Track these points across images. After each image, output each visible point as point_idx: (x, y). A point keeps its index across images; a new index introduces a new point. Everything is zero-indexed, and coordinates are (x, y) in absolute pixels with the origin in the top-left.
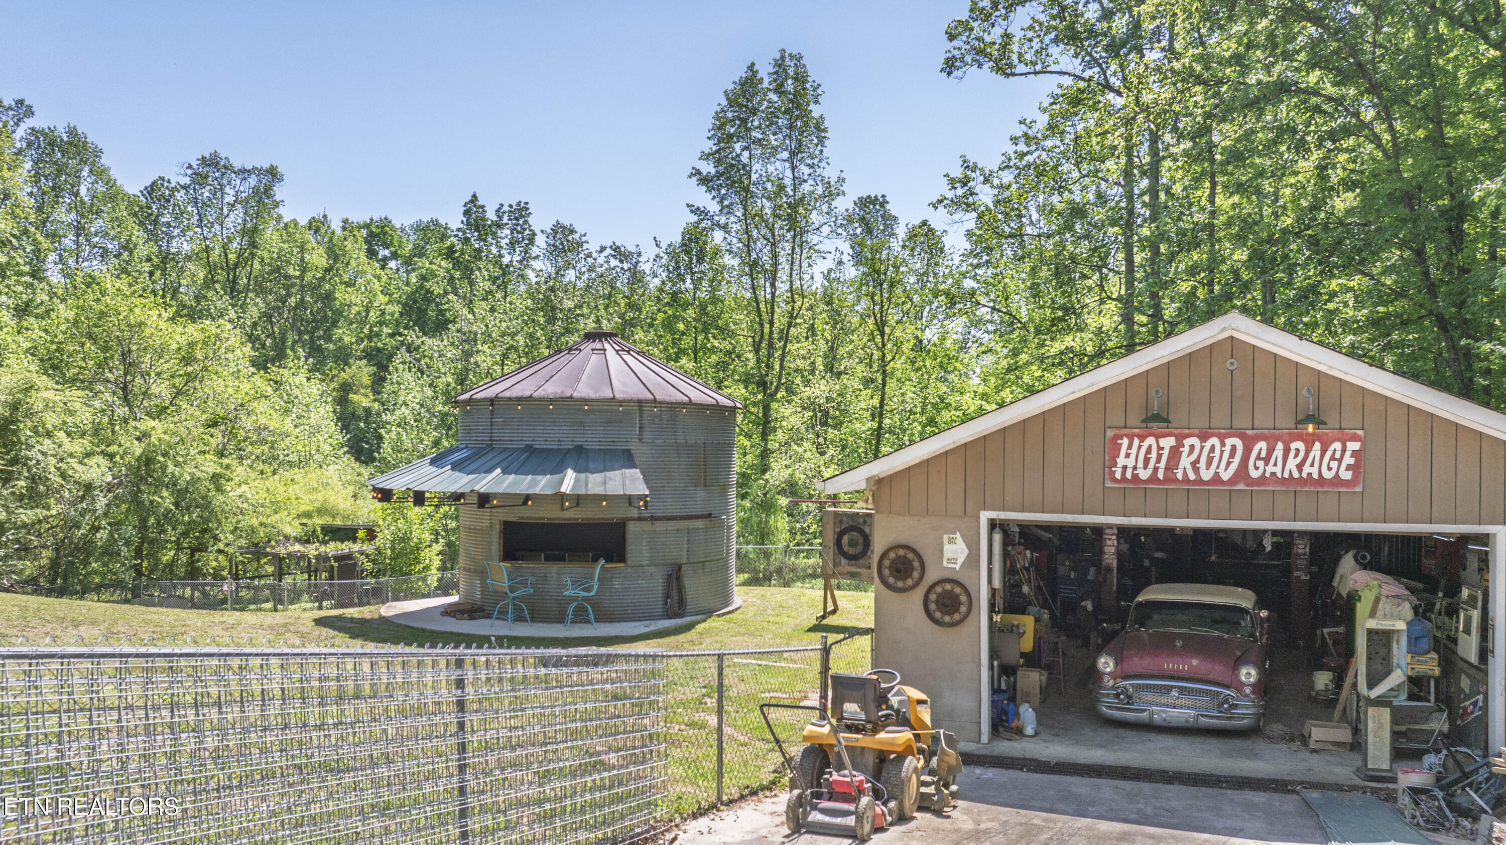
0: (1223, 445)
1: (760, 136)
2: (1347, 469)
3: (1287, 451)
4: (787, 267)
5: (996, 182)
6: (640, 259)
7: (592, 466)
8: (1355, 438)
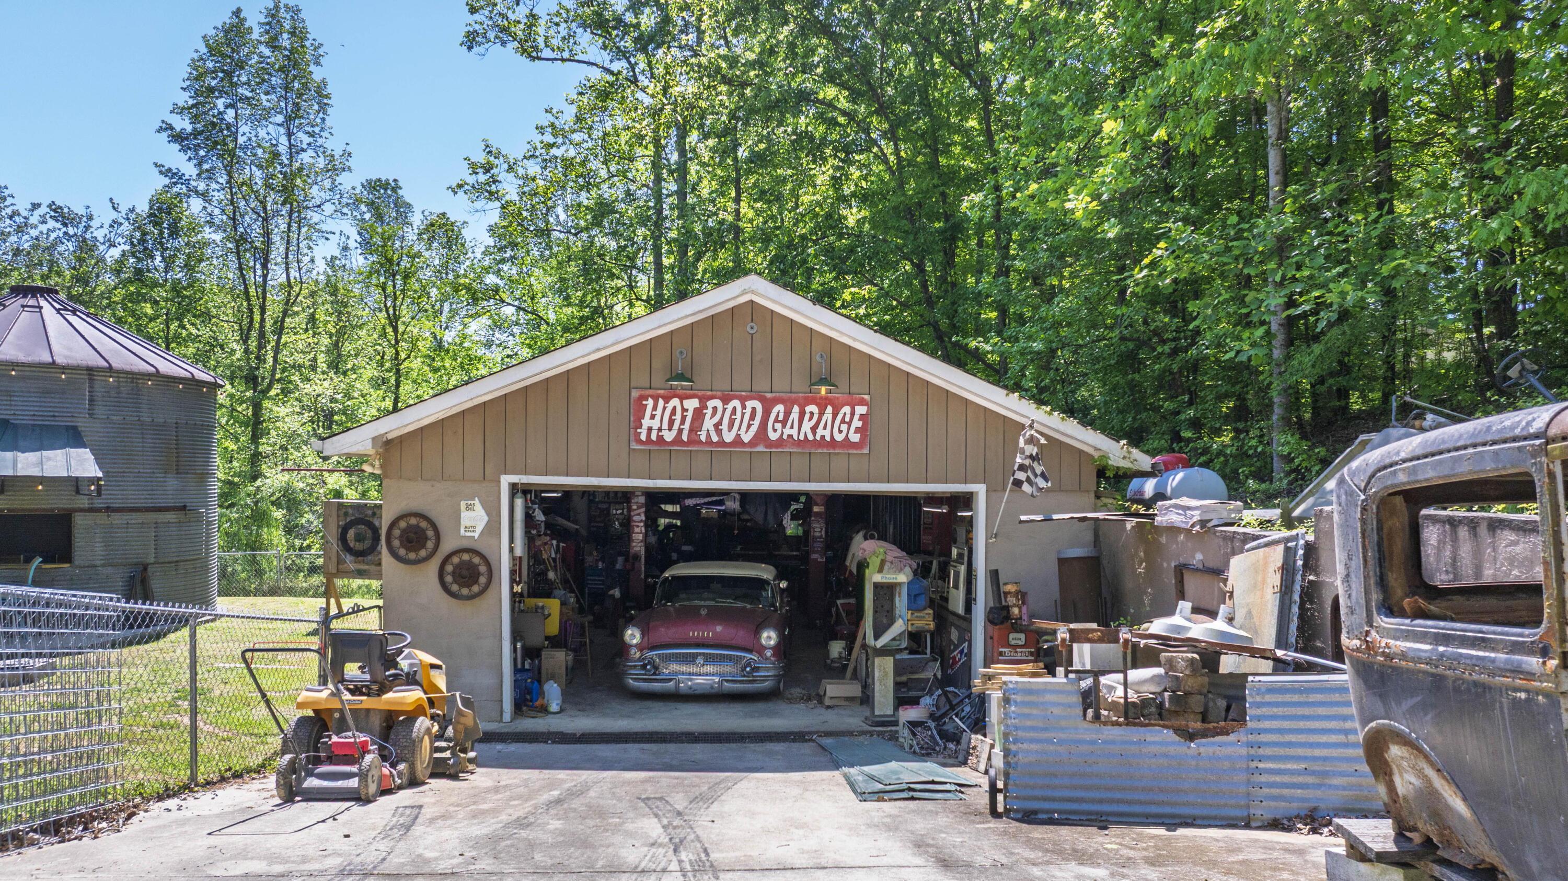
0: (744, 407)
1: (249, 95)
2: (856, 432)
3: (802, 414)
4: (282, 249)
5: (521, 171)
6: (92, 223)
7: (21, 443)
8: (862, 403)
